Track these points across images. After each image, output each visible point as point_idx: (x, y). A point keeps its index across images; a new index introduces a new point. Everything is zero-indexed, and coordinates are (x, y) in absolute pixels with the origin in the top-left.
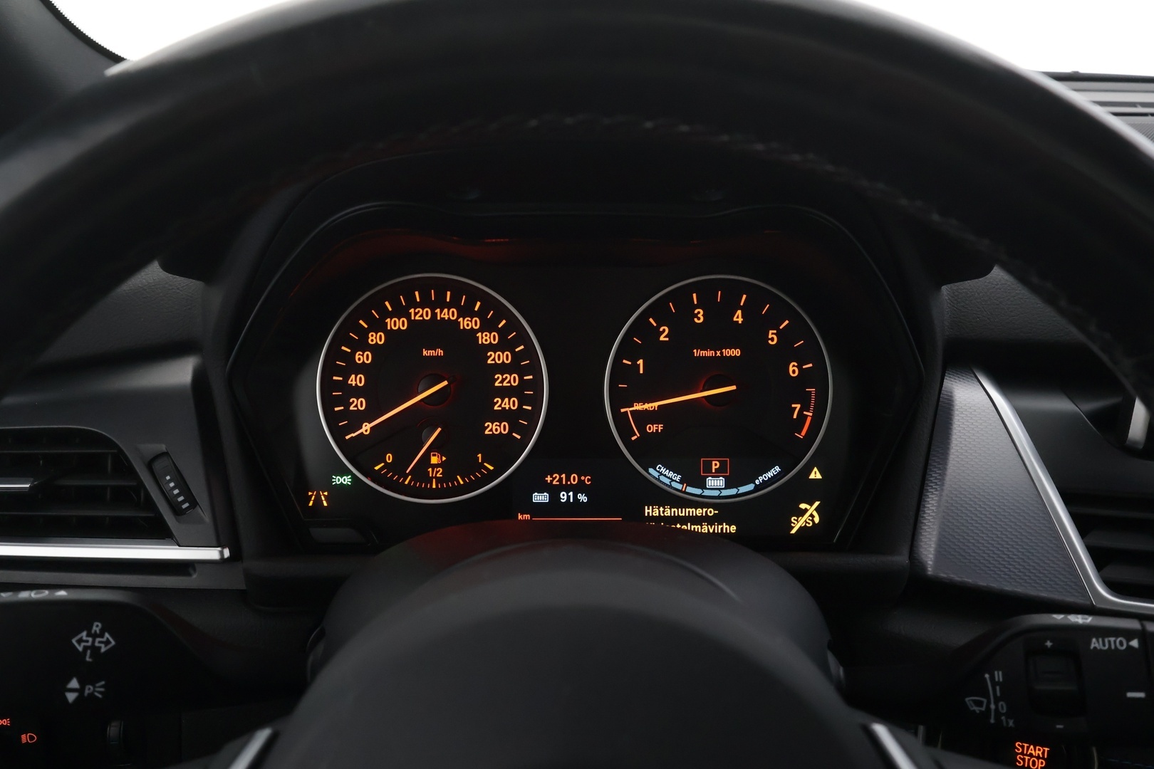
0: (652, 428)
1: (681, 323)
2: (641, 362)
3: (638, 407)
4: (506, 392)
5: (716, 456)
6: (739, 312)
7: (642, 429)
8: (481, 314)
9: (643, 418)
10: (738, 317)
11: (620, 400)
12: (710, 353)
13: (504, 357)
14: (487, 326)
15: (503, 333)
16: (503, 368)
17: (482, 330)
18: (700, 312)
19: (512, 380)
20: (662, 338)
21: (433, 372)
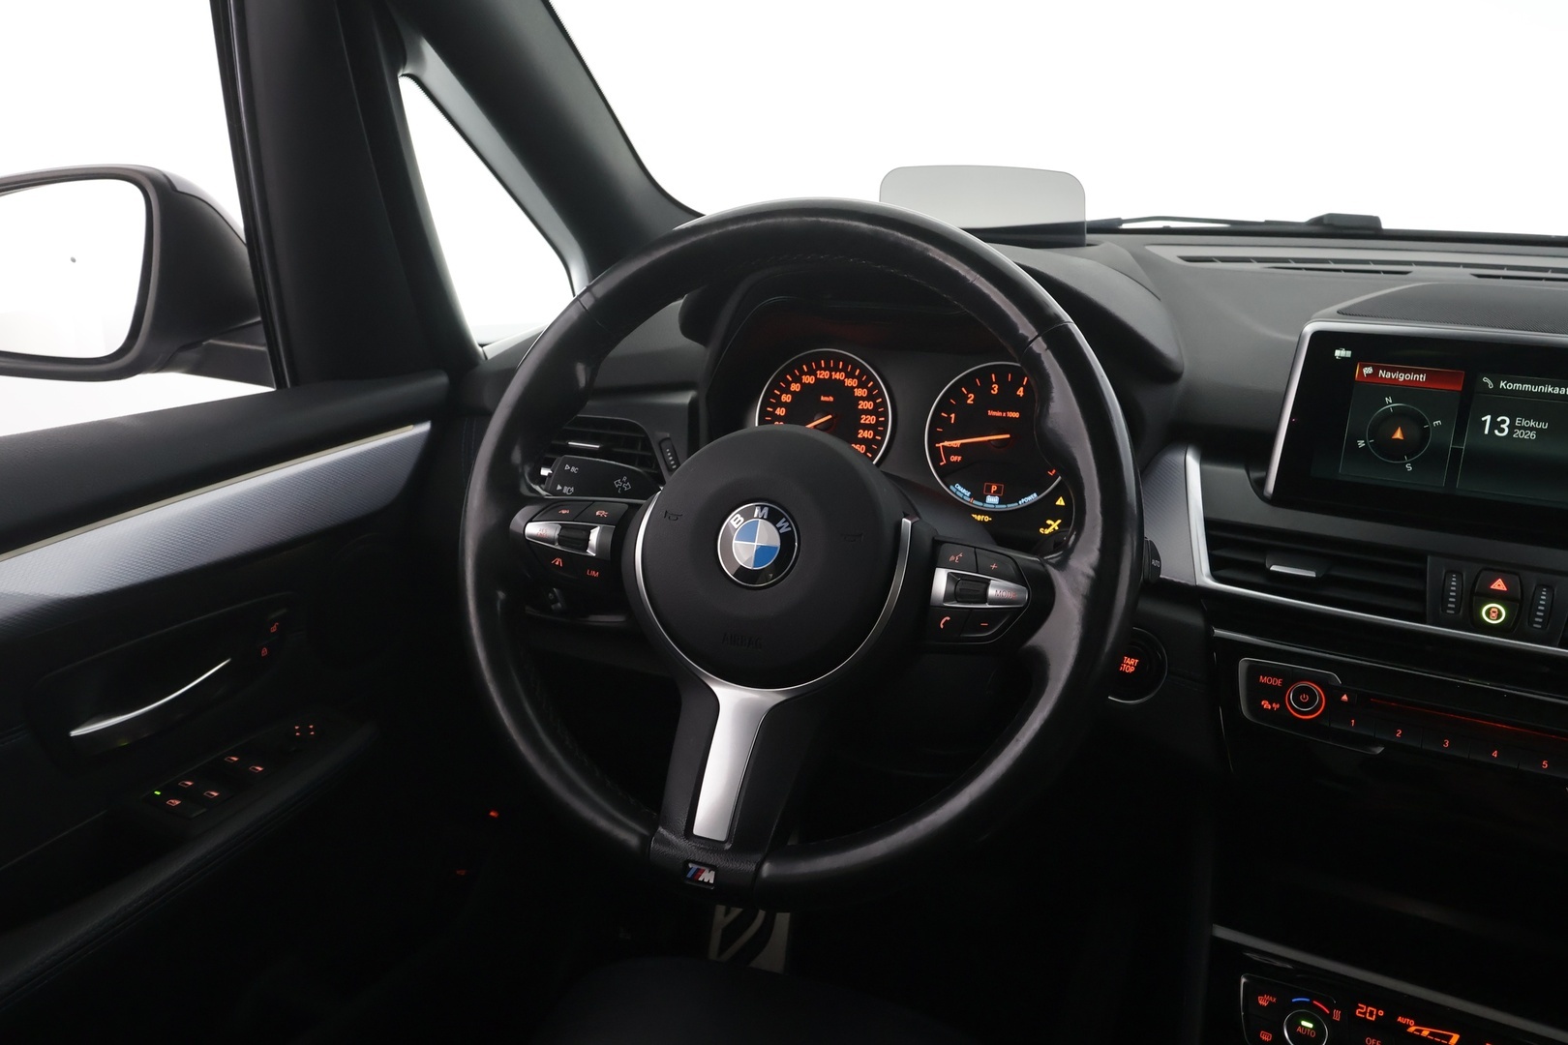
0: (954, 458)
1: (983, 394)
2: (953, 416)
3: (946, 443)
4: (866, 427)
5: (995, 482)
6: (1022, 389)
7: (948, 459)
8: (859, 378)
9: (949, 451)
10: (1020, 392)
11: (934, 438)
12: (999, 414)
13: (868, 405)
14: (861, 385)
15: (870, 391)
16: (867, 412)
17: (858, 387)
18: (996, 387)
19: (871, 419)
20: (969, 401)
21: (825, 409)
